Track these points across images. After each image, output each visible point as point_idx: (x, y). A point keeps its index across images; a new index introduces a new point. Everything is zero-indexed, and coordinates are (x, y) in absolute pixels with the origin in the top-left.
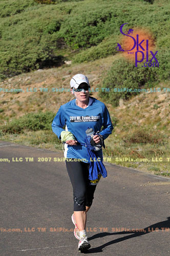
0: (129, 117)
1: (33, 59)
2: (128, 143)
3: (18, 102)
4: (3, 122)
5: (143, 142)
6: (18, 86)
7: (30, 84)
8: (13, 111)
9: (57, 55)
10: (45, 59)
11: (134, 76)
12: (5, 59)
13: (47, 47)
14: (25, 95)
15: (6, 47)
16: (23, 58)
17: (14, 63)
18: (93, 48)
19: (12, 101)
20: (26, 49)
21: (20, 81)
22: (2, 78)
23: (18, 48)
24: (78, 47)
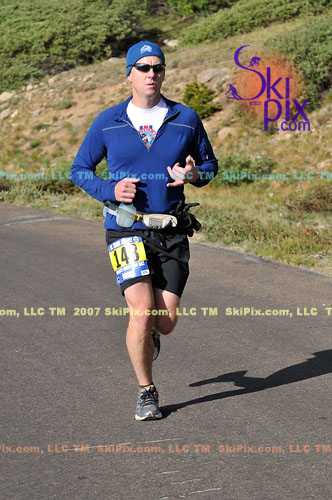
0: (297, 156)
1: (100, 37)
2: (296, 213)
3: (69, 126)
4: (38, 168)
5: (327, 210)
6: (69, 93)
7: (93, 88)
8: (58, 144)
9: (147, 27)
10: (123, 36)
11: (308, 71)
12: (41, 37)
13: (128, 11)
14: (83, 112)
15: (44, 13)
16: (79, 33)
17: (60, 44)
18: (222, 13)
19: (55, 124)
20: (83, 15)
21: (72, 83)
22: (35, 76)
23: (68, 15)
24: (191, 11)
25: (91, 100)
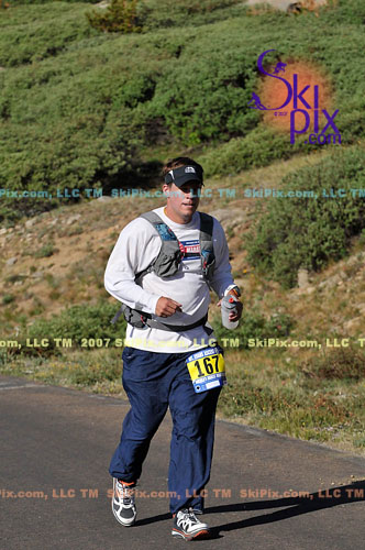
0: (320, 314)
1: (88, 172)
2: (315, 380)
3: (49, 278)
4: (12, 328)
5: (351, 377)
6: (51, 238)
7: (79, 232)
8: (36, 300)
9: (146, 159)
10: (116, 170)
11: (334, 212)
12: (18, 171)
13: (122, 140)
14: (66, 261)
15: (21, 142)
16: (63, 167)
17: (40, 180)
18: (234, 143)
19: (34, 275)
20: (68, 145)
21: (54, 227)
22: (9, 218)
23: (50, 144)
24: (198, 140)
25: (76, 247)
